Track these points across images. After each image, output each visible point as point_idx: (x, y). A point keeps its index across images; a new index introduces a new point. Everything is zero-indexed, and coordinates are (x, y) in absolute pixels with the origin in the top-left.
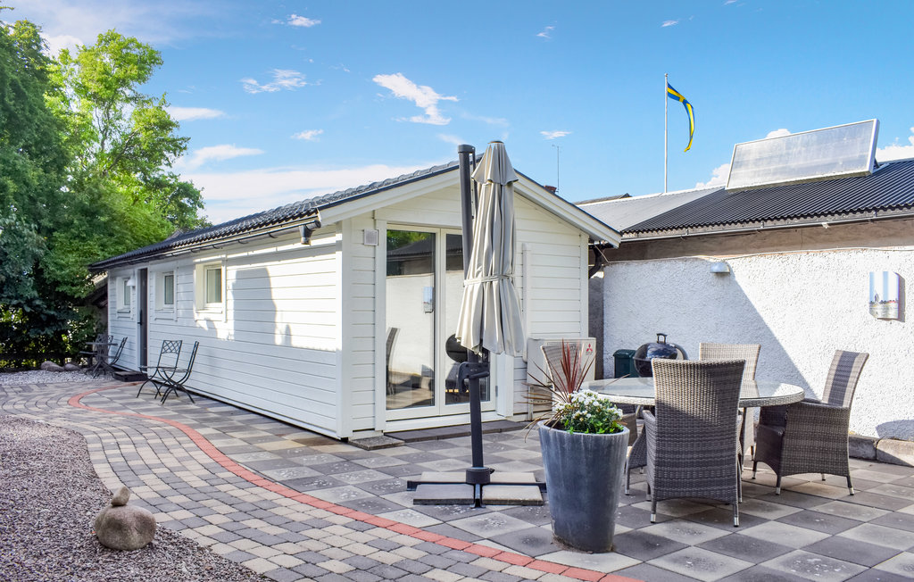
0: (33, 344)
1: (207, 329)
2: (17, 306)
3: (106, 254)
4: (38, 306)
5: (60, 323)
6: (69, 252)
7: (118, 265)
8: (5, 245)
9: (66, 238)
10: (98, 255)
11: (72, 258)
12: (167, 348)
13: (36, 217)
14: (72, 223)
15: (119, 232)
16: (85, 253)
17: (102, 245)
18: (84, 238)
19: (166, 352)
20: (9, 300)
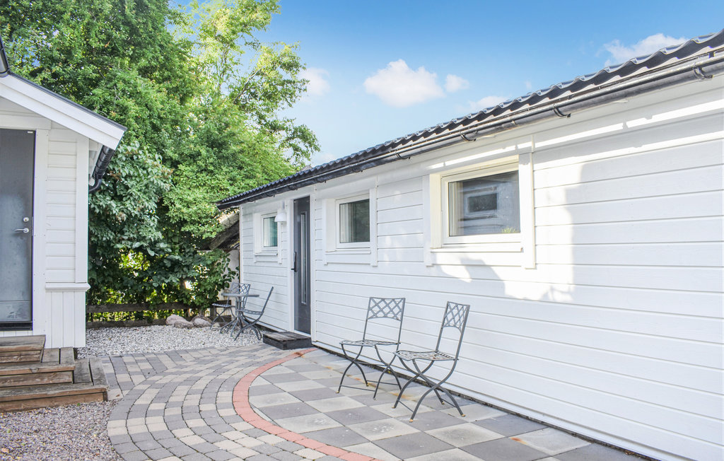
0: (155, 293)
1: (469, 280)
2: (137, 250)
3: (236, 189)
4: (162, 250)
5: (185, 269)
6: (197, 187)
7: (248, 200)
8: (126, 178)
9: (193, 171)
10: (227, 190)
11: (199, 194)
12: (377, 309)
13: (160, 148)
14: (199, 154)
15: (249, 164)
16: (213, 188)
17: (231, 180)
18: (212, 172)
19: (375, 316)
20: (130, 243)
